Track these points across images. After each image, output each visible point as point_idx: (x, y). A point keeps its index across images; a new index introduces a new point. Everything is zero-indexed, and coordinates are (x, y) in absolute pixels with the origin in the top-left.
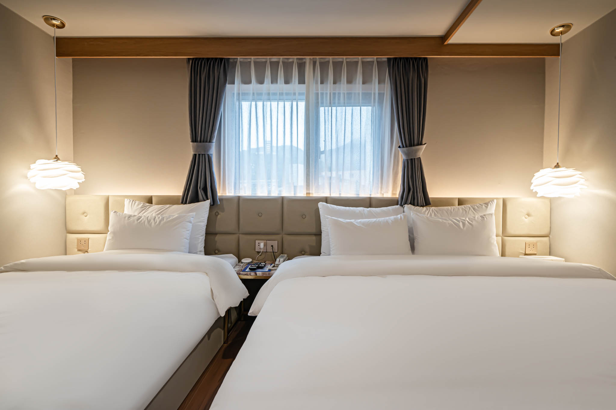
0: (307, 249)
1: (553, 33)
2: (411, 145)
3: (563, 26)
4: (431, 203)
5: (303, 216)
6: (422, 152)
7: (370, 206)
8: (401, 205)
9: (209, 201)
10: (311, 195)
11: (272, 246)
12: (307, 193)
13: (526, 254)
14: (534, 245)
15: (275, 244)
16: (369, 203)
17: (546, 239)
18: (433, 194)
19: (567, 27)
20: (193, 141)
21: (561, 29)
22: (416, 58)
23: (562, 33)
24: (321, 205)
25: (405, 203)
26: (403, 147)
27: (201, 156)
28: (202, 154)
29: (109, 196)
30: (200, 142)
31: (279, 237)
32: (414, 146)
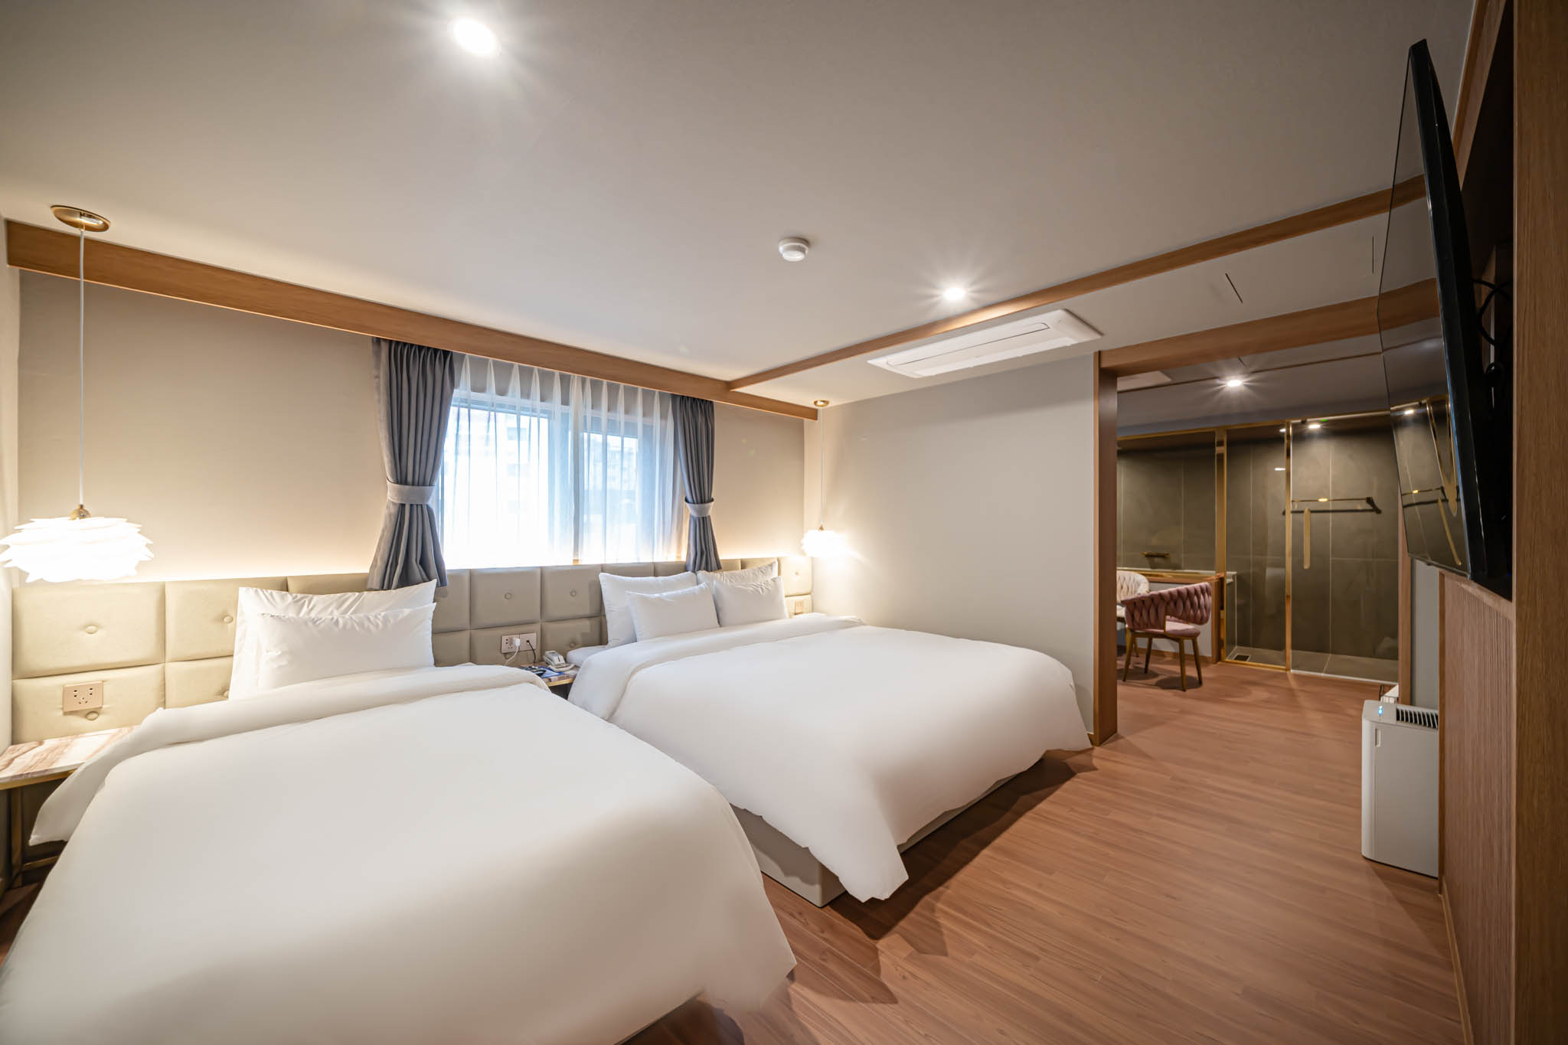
0: (579, 639)
1: (815, 403)
2: (702, 503)
3: (824, 401)
4: (722, 566)
5: (573, 593)
6: (712, 509)
7: (656, 574)
8: (694, 571)
9: (434, 582)
10: (580, 563)
11: (528, 641)
12: (574, 560)
13: (796, 614)
14: (801, 603)
15: (533, 638)
16: (656, 570)
17: (809, 596)
18: (724, 555)
19: (826, 402)
20: (397, 482)
21: (822, 403)
22: (703, 400)
23: (822, 406)
24: (602, 576)
25: (700, 569)
26: (694, 503)
27: (415, 506)
28: (417, 505)
29: (164, 583)
30: (413, 484)
31: (537, 627)
32: (705, 503)
